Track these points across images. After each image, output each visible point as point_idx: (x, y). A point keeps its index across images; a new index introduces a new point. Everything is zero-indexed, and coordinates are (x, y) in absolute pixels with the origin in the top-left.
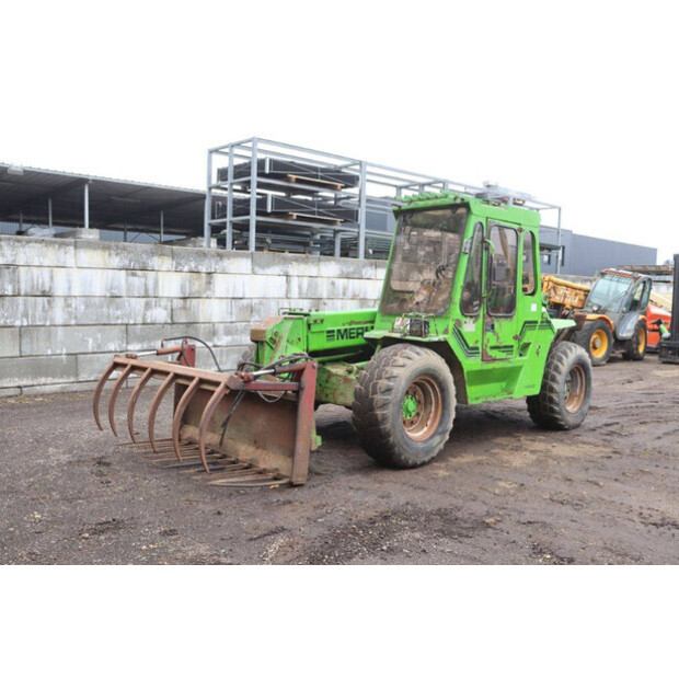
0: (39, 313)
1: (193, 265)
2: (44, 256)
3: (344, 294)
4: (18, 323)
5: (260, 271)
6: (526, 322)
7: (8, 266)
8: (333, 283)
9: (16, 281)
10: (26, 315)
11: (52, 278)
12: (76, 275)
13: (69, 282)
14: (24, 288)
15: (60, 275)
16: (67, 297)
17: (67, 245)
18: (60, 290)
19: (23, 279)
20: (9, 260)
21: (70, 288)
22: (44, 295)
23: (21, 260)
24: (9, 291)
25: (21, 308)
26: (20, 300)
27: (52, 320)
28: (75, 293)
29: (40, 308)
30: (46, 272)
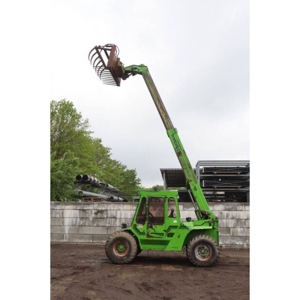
0: (113, 223)
1: (160, 208)
2: (114, 207)
3: (227, 217)
4: (107, 225)
5: (186, 209)
6: (170, 226)
7: (105, 210)
8: (221, 213)
9: (107, 214)
10: (109, 223)
11: (116, 213)
12: (123, 212)
13: (121, 214)
14: (109, 216)
15: (119, 212)
16: (120, 218)
17: (121, 204)
18: (118, 216)
19: (109, 213)
20: (106, 208)
21: (121, 216)
22: (114, 218)
23: (108, 209)
24: (105, 216)
25: (108, 221)
26: (108, 219)
27: (116, 225)
28: (122, 217)
29: (113, 221)
30: (115, 211)
